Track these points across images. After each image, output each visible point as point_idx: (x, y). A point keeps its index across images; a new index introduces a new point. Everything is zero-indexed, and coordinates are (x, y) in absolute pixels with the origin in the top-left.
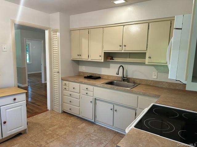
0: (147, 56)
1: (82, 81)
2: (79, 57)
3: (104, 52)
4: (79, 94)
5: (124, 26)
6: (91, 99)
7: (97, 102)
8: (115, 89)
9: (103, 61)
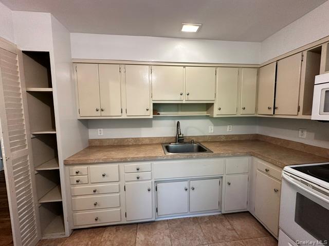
0: (216, 107)
1: (126, 158)
2: (99, 113)
3: (153, 104)
4: (117, 184)
5: (184, 66)
6: (149, 184)
7: (159, 185)
8: (194, 157)
9: (151, 117)
